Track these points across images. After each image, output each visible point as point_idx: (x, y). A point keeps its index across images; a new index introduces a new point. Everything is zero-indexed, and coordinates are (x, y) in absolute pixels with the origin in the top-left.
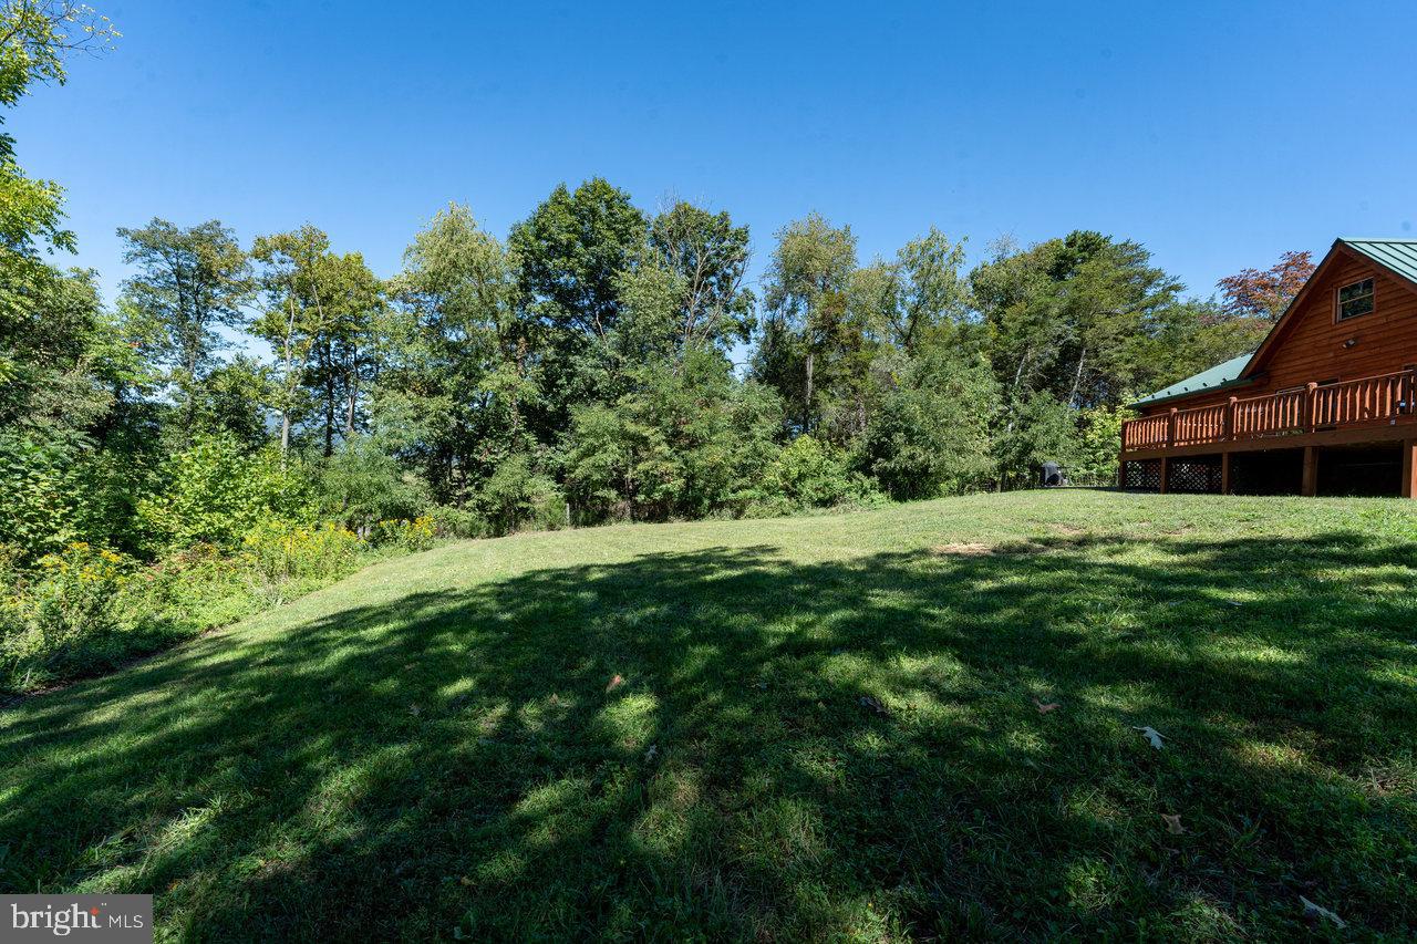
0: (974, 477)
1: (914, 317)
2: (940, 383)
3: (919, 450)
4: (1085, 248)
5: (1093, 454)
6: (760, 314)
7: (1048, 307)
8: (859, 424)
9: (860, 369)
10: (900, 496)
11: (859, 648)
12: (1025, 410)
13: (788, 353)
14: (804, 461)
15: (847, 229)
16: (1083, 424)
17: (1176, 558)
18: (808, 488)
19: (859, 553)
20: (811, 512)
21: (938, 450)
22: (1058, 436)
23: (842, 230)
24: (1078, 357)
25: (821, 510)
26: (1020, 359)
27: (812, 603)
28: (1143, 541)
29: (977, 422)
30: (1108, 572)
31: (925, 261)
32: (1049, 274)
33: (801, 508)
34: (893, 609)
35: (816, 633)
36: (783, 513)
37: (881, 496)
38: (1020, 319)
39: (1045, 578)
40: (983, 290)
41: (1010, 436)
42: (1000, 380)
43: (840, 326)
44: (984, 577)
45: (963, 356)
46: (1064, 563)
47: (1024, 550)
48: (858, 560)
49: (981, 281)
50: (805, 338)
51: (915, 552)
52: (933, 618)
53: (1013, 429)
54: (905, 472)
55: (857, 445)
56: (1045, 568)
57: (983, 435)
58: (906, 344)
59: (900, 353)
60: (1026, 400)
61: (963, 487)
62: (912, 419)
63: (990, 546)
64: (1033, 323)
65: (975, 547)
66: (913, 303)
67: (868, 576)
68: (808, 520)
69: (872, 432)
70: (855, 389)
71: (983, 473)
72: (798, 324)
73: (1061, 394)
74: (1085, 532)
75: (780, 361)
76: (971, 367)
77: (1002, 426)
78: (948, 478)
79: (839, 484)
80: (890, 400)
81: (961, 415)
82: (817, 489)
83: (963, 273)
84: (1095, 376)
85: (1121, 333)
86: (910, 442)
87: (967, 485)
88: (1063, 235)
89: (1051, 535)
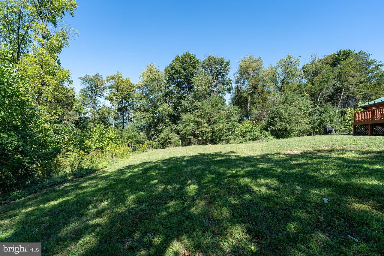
0: (303, 131)
1: (283, 82)
2: (291, 102)
3: (283, 123)
4: (344, 55)
5: (347, 123)
6: (234, 85)
7: (329, 76)
8: (264, 116)
9: (265, 100)
10: (278, 138)
11: (250, 177)
12: (322, 110)
13: (242, 96)
14: (247, 127)
15: (260, 58)
16: (343, 113)
17: (360, 156)
18: (248, 135)
19: (259, 153)
20: (249, 142)
21: (290, 123)
22: (333, 118)
24: (341, 92)
25: (252, 142)
26: (319, 93)
27: (242, 166)
28: (351, 151)
29: (304, 114)
30: (334, 160)
31: (286, 65)
32: (330, 65)
33: (246, 141)
34: (264, 168)
35: (240, 173)
36: (241, 143)
37: (271, 137)
38: (320, 80)
39: (314, 160)
40: (307, 72)
41: (316, 118)
42: (313, 100)
43: (258, 87)
44: (294, 161)
45: (299, 94)
46: (322, 157)
47: (311, 153)
48: (258, 155)
49: (305, 69)
50: (247, 91)
51: (276, 153)
52: (274, 170)
53: (317, 116)
54: (279, 130)
55: (264, 122)
56: (315, 158)
57: (306, 118)
58: (280, 91)
59: (278, 94)
60: (321, 106)
61: (299, 134)
62: (281, 113)
63: (300, 152)
64: (324, 81)
65: (295, 152)
66: (282, 78)
67: (260, 159)
68: (248, 145)
69: (268, 118)
70: (263, 105)
71: (306, 130)
72: (245, 87)
73: (334, 104)
74: (333, 148)
75: (240, 98)
76: (302, 97)
77: (313, 115)
78: (294, 132)
79: (258, 134)
80: (274, 108)
81: (297, 111)
82: (251, 135)
83: (299, 67)
84: (349, 98)
85: (358, 82)
86: (281, 121)
87: (300, 133)
89: (321, 149)
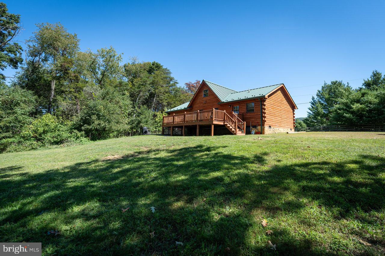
0: (122, 131)
1: (103, 74)
2: (112, 99)
3: (102, 122)
4: (157, 67)
5: (157, 124)
6: (25, 57)
7: (146, 81)
8: (77, 111)
9: (79, 90)
10: (94, 139)
11: (54, 208)
12: (139, 111)
13: (41, 77)
14: (47, 125)
15: (76, 35)
16: (155, 116)
17: (170, 154)
18: (48, 137)
19: (68, 164)
20: (49, 147)
21: (109, 122)
22: (148, 119)
23: (73, 35)
24: (154, 97)
25: (55, 146)
26: (138, 95)
27: (34, 192)
28: (163, 150)
29: (124, 113)
30: (153, 160)
31: (108, 57)
32: (147, 72)
33: (44, 145)
34: (77, 186)
36: (33, 149)
37: (85, 139)
38: (139, 83)
39: (137, 164)
40: (128, 72)
41: (134, 118)
42: (132, 100)
43: (70, 71)
44: (116, 167)
45: (120, 91)
46: (142, 159)
47: (132, 156)
48: (66, 167)
49: (127, 68)
50: (51, 73)
51: (94, 161)
52: (93, 186)
53: (135, 116)
54: (97, 130)
55: (76, 119)
56: (137, 161)
57: (126, 117)
58: (99, 83)
59: (97, 86)
60: (139, 107)
61: (118, 135)
62: (100, 111)
63: (122, 156)
64: (142, 85)
65: (117, 156)
66: (103, 70)
67: (70, 173)
68: (47, 151)
69: (83, 115)
70: (76, 97)
71: (125, 130)
72: (48, 66)
73: (149, 107)
74: (150, 149)
75: (36, 80)
76: (123, 95)
77: (132, 115)
78: (113, 132)
79: (65, 135)
80: (91, 103)
81: (118, 110)
82: (53, 137)
83: (121, 64)
84: (158, 103)
85: (164, 92)
86: (99, 118)
87: (120, 134)
88: (151, 62)
89: (141, 150)
